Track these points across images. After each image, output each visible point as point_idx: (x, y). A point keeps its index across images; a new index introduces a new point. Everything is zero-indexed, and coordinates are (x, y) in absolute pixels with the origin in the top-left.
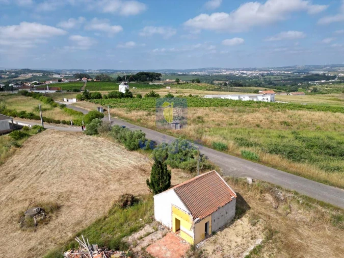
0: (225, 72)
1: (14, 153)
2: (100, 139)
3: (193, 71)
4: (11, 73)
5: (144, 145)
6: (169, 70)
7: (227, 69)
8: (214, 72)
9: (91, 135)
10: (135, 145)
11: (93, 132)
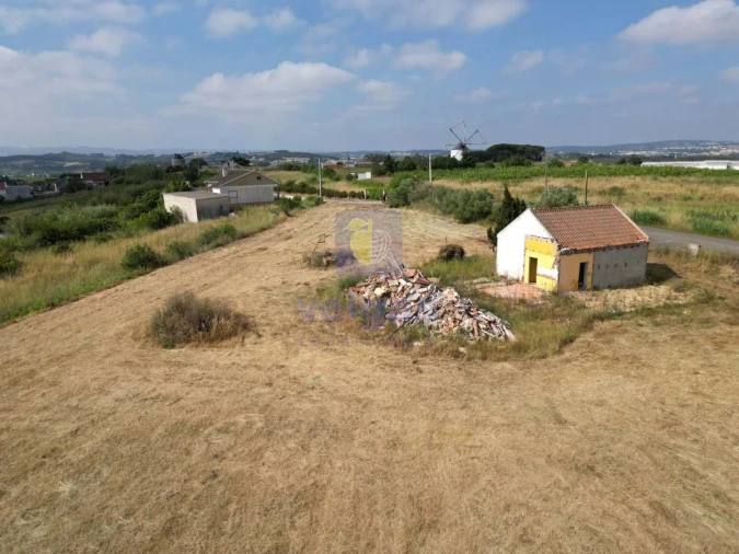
0: (718, 151)
1: (284, 220)
2: (411, 212)
3: (628, 150)
4: (258, 157)
5: (488, 213)
6: (563, 148)
7: (724, 144)
8: (687, 151)
9: (397, 206)
10: (473, 213)
11: (401, 202)
